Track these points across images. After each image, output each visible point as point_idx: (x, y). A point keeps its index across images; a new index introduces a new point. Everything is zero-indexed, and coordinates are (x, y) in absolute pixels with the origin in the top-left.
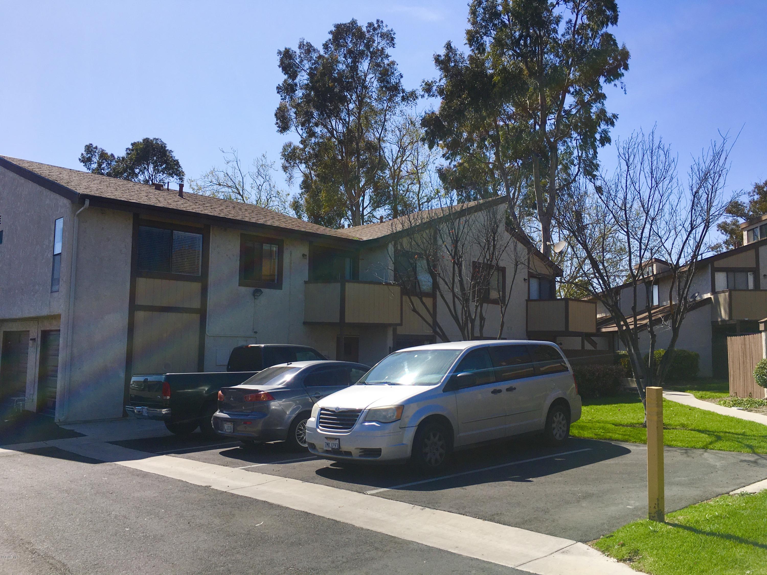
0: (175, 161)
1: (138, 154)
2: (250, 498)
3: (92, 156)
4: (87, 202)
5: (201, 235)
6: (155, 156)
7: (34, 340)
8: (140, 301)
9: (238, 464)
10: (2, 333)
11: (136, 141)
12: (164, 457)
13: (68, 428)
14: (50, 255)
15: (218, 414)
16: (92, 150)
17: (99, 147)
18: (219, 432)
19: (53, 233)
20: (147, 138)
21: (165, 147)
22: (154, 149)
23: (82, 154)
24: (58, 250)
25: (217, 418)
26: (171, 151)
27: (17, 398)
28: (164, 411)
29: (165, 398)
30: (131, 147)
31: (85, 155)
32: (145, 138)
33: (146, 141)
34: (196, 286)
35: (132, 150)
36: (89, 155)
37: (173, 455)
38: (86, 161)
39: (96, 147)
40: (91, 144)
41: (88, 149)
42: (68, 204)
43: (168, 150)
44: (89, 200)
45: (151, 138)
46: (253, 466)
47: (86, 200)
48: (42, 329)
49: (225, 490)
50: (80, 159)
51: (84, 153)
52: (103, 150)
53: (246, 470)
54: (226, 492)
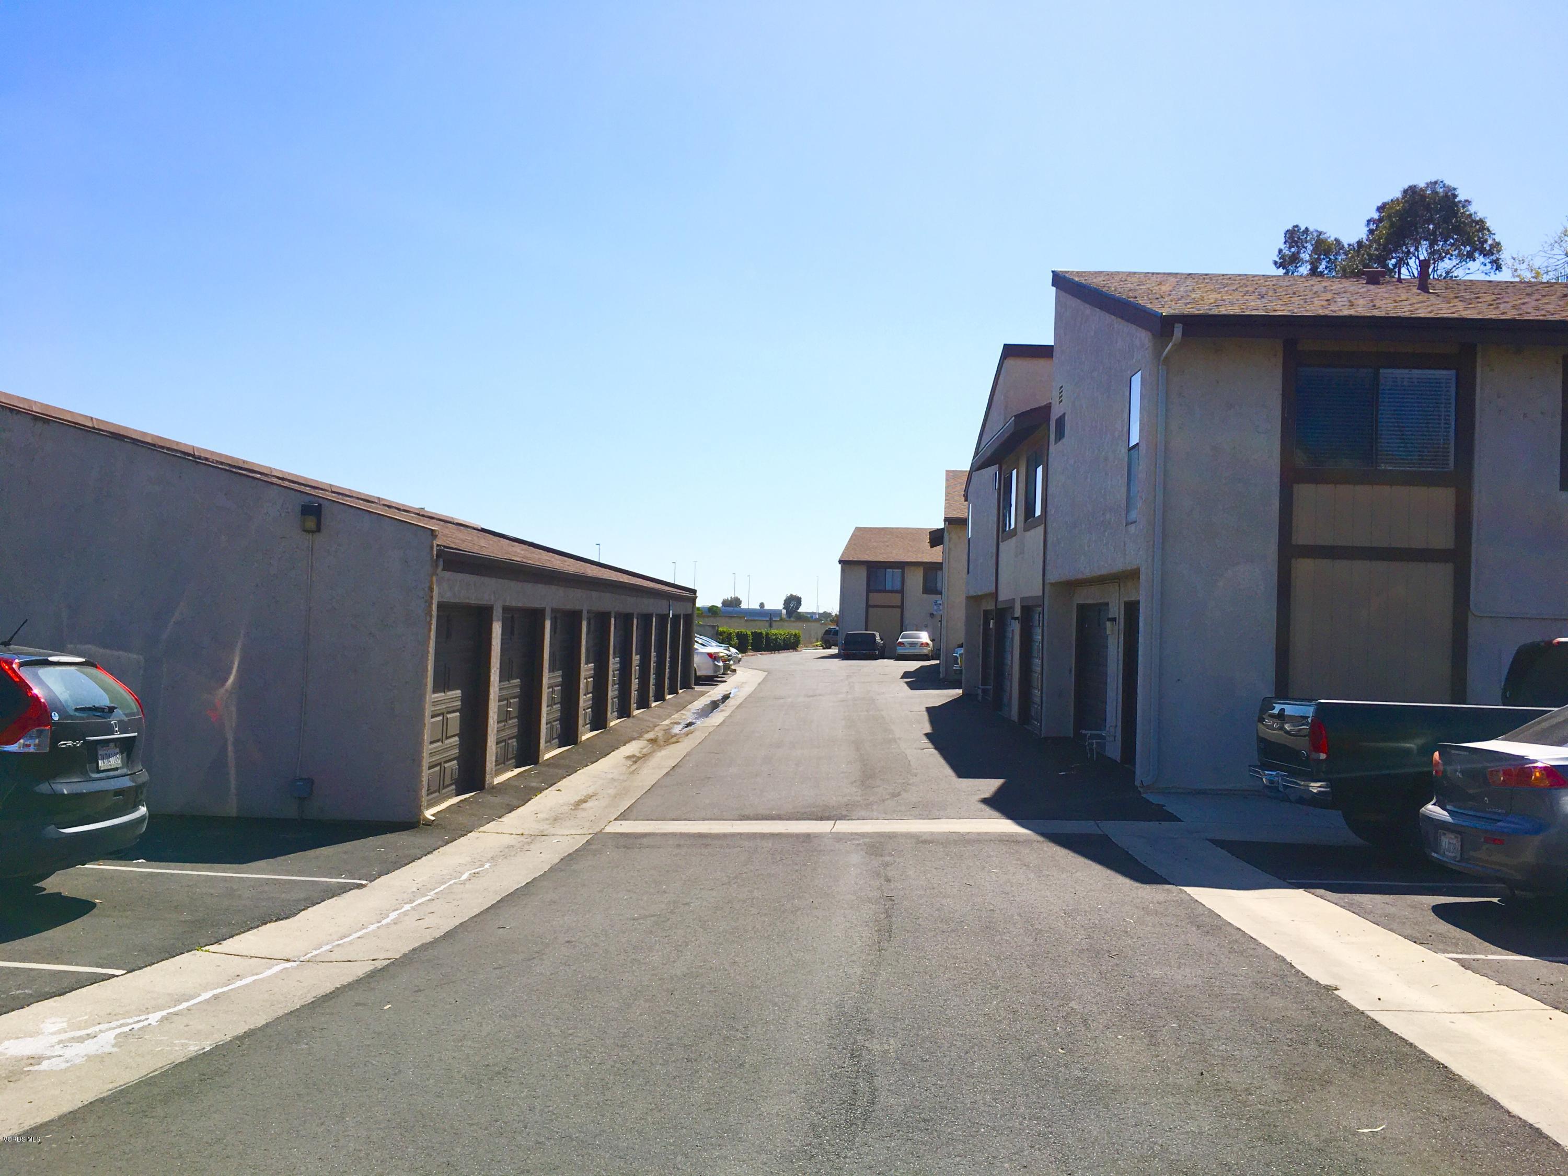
0: (1477, 222)
1: (1392, 225)
2: (1411, 1045)
3: (1298, 253)
4: (1178, 330)
5: (1453, 372)
6: (1430, 221)
7: (1114, 620)
8: (1302, 537)
9: (1456, 945)
10: (1075, 607)
11: (1386, 200)
12: (1300, 893)
13: (1154, 799)
14: (1124, 450)
15: (1432, 809)
16: (1299, 238)
17: (1311, 229)
18: (1433, 854)
19: (1128, 405)
20: (1410, 187)
21: (1455, 196)
22: (1427, 207)
23: (1280, 251)
24: (1134, 439)
25: (1430, 820)
26: (1466, 201)
27: (1089, 733)
28: (1316, 787)
29: (1314, 755)
30: (1376, 216)
31: (1286, 252)
32: (1406, 187)
33: (1412, 193)
34: (1444, 497)
35: (1380, 220)
36: (1293, 250)
37: (1321, 892)
38: (1287, 262)
39: (1307, 229)
40: (1297, 226)
41: (1292, 237)
42: (1146, 341)
43: (1460, 202)
44: (1180, 325)
45: (1422, 185)
46: (1490, 957)
47: (1176, 325)
48: (1126, 599)
49: (1361, 1008)
50: (1275, 263)
51: (1283, 246)
52: (1320, 233)
53: (1465, 965)
54: (1363, 1013)
